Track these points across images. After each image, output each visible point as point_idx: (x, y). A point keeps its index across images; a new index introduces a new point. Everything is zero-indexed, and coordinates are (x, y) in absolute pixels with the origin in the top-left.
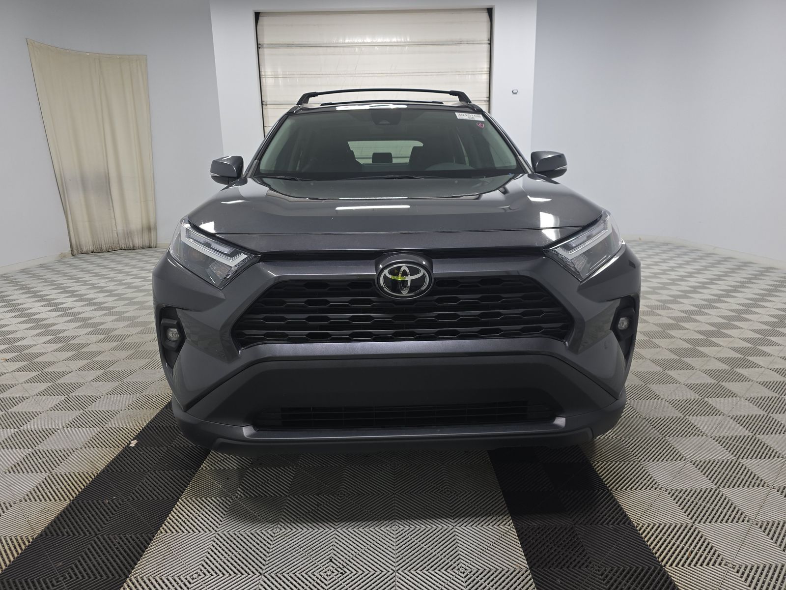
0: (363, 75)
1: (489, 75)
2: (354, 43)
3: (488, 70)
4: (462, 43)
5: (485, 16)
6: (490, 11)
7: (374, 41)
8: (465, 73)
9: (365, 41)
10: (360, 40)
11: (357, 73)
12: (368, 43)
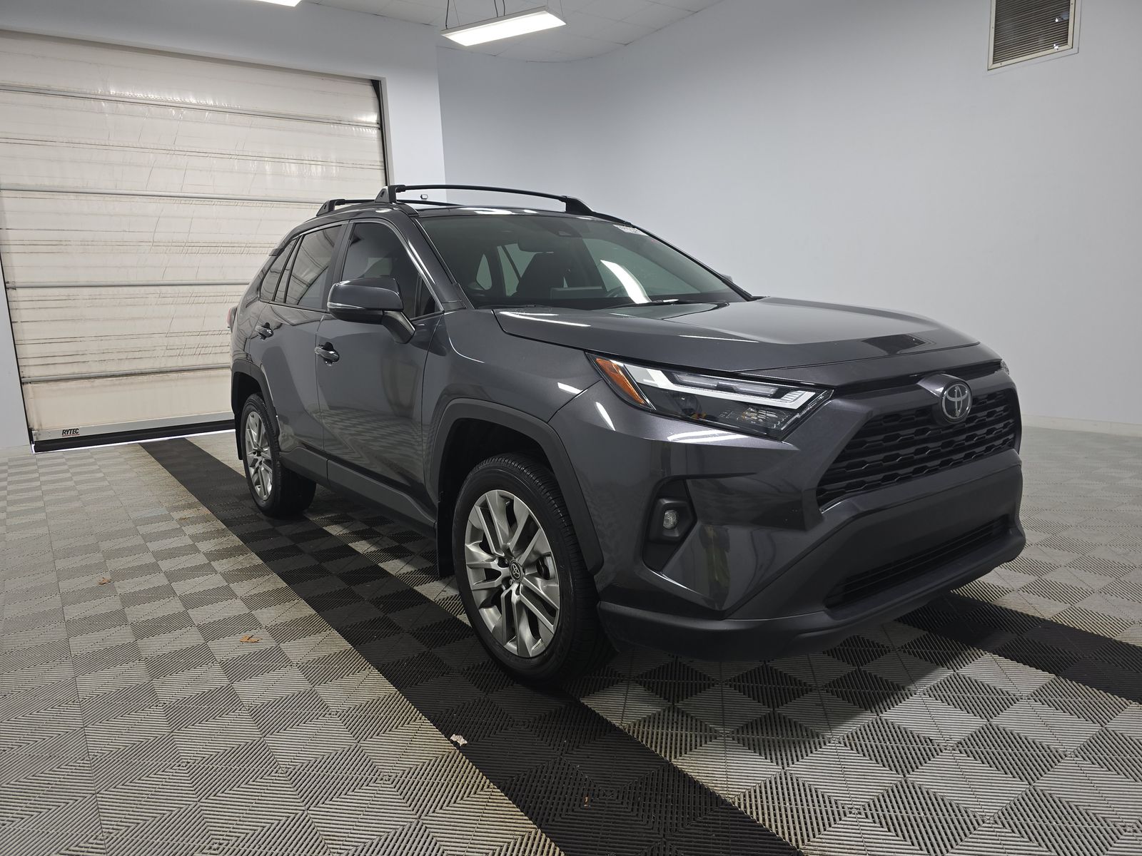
0: (188, 153)
1: (384, 171)
2: (167, 101)
3: (383, 164)
4: (341, 122)
5: (369, 91)
6: (376, 85)
7: (203, 102)
8: (351, 166)
9: (187, 100)
10: (178, 99)
11: (177, 149)
12: (191, 104)
